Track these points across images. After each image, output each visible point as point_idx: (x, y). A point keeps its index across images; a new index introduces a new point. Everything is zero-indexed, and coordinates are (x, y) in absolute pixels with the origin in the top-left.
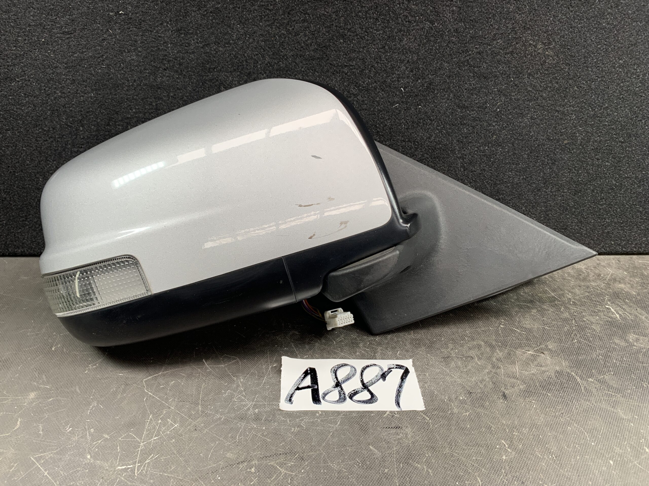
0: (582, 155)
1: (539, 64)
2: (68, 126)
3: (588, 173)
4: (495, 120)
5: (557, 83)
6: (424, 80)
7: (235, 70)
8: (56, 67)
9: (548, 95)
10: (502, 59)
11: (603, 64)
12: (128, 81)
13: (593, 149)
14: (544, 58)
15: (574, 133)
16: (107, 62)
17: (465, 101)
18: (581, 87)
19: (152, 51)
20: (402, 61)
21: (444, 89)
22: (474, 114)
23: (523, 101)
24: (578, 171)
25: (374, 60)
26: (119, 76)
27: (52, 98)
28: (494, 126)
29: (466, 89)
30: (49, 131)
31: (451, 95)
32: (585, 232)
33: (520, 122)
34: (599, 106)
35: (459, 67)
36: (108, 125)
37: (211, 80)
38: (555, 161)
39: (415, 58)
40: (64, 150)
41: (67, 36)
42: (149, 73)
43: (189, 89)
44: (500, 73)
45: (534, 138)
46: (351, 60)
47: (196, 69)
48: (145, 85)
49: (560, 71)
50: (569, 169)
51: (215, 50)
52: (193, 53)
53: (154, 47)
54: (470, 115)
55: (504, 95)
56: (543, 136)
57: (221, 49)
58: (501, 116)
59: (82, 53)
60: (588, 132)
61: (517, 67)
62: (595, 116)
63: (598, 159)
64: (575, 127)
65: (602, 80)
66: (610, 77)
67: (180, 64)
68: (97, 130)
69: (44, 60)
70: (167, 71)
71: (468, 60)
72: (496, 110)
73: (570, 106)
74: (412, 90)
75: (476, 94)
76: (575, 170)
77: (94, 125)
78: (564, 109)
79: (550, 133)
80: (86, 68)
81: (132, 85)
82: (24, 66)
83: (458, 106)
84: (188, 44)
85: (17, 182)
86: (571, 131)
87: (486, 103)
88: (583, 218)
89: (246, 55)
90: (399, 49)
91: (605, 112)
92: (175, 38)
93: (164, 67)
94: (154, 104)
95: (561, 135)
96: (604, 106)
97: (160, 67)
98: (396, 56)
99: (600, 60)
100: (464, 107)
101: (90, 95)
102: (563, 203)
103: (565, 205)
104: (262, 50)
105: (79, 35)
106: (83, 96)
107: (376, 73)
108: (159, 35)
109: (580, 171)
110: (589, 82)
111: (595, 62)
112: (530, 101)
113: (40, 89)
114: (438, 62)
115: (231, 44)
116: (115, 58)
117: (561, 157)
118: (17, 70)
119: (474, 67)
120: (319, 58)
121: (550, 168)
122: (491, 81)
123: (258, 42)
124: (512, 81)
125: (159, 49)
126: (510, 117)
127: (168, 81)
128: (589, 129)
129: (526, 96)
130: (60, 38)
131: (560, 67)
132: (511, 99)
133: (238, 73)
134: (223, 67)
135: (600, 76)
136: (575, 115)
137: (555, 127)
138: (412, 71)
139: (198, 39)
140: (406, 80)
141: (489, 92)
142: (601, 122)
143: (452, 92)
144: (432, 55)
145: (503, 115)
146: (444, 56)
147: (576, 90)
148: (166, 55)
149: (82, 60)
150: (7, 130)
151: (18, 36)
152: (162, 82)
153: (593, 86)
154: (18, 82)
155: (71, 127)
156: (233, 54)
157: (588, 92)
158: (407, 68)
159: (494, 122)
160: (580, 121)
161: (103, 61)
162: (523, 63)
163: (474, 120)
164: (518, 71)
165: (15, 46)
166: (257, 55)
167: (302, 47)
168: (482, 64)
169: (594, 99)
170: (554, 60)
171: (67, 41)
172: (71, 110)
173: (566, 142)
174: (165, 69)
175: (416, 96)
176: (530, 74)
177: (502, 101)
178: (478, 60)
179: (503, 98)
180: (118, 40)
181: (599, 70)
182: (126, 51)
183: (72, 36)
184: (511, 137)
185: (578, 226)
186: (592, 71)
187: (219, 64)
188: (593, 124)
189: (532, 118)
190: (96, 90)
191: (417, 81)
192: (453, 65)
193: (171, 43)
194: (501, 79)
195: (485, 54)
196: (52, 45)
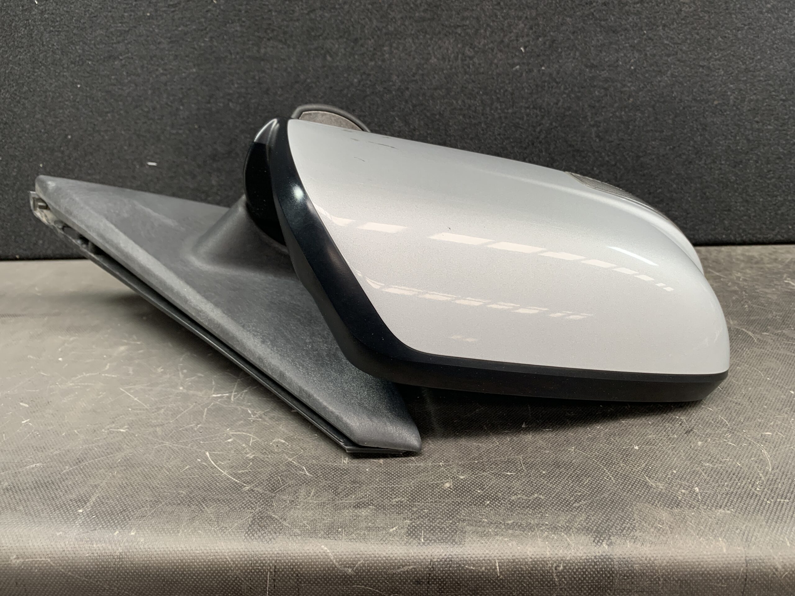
0: (737, 118)
1: (674, 13)
2: (169, 105)
3: (748, 140)
4: (630, 79)
5: (698, 34)
6: (546, 38)
7: (341, 37)
8: (159, 43)
9: (689, 48)
10: (632, 9)
11: (748, 9)
12: (231, 54)
13: (749, 110)
14: (679, 6)
15: (725, 92)
16: (211, 34)
17: (594, 60)
18: (726, 37)
19: (256, 20)
20: (520, 18)
21: (568, 48)
22: (605, 74)
23: (660, 56)
24: (735, 137)
25: (490, 18)
26: (222, 49)
27: (154, 76)
28: (629, 87)
29: (593, 46)
30: (148, 112)
31: (578, 54)
32: (753, 214)
33: (660, 81)
34: (750, 58)
35: (584, 21)
36: (209, 102)
37: (316, 49)
38: (706, 126)
39: (534, 14)
40: (163, 133)
41: (173, 9)
42: (252, 44)
43: (294, 59)
44: (631, 26)
45: (677, 99)
46: (464, 19)
47: (300, 37)
48: (249, 57)
49: (699, 19)
50: (724, 135)
51: (320, 16)
52: (298, 20)
53: (258, 16)
54: (600, 75)
55: (638, 51)
56: (688, 96)
57: (326, 14)
58: (636, 76)
59: (187, 26)
60: (741, 90)
61: (649, 18)
62: (747, 70)
63: (757, 122)
64: (724, 84)
65: (750, 28)
66: (758, 25)
67: (285, 33)
68: (198, 109)
69: (148, 36)
70: (271, 42)
71: (593, 14)
72: (630, 68)
73: (716, 60)
74: (532, 50)
75: (605, 51)
76: (732, 136)
77: (195, 104)
78: (709, 63)
79: (695, 92)
80: (190, 42)
81: (235, 58)
82: (129, 43)
83: (587, 66)
84: (293, 11)
85: (113, 171)
86: (721, 90)
87: (617, 61)
88: (749, 195)
89: (352, 20)
90: (516, 4)
91: (758, 65)
92: (279, 5)
93: (267, 37)
94: (257, 78)
95: (709, 95)
96: (756, 58)
97: (264, 37)
98: (512, 13)
99: (744, 5)
100: (592, 66)
101: (191, 71)
102: (722, 178)
103: (725, 180)
104: (369, 14)
105: (184, 7)
106: (184, 73)
107: (492, 32)
108: (263, 3)
109: (738, 138)
110: (734, 31)
111: (739, 8)
112: (668, 56)
113: (142, 67)
114: (559, 18)
115: (336, 9)
116: (218, 30)
117: (713, 122)
118: (121, 47)
119: (601, 21)
120: (429, 19)
121: (701, 135)
122: (621, 35)
123: (365, 5)
124: (644, 34)
125: (263, 18)
126: (647, 75)
127: (271, 51)
128: (742, 86)
129: (662, 50)
130: (164, 11)
131: (699, 15)
132: (646, 55)
133: (345, 40)
134: (328, 34)
135: (746, 23)
136: (723, 69)
137: (701, 86)
138: (531, 28)
139: (302, 5)
140: (526, 39)
141: (619, 48)
142: (755, 77)
143: (577, 49)
144: (552, 10)
145: (638, 73)
146: (565, 9)
147: (720, 41)
148: (270, 24)
149: (185, 34)
150: (107, 112)
151: (125, 12)
152: (265, 54)
153: (740, 36)
154: (121, 60)
155: (171, 106)
156: (339, 19)
157: (735, 43)
158: (525, 25)
159: (629, 82)
160: (729, 78)
161: (207, 33)
162: (656, 12)
163: (606, 80)
164: (650, 22)
165: (121, 23)
166: (364, 19)
167: (411, 8)
168: (610, 17)
169: (742, 50)
170: (690, 7)
171: (171, 15)
172: (172, 89)
173: (716, 103)
174: (269, 40)
175: (538, 56)
176: (664, 26)
177: (635, 58)
178: (604, 12)
179: (637, 55)
180: (222, 10)
181: (744, 16)
182: (230, 21)
183: (177, 9)
184: (650, 99)
185: (743, 206)
186: (736, 18)
187: (324, 31)
188: (746, 80)
189: (672, 75)
190: (198, 65)
191: (538, 39)
192: (576, 19)
193: (276, 11)
194: (632, 32)
195: (611, 5)
196: (157, 19)
